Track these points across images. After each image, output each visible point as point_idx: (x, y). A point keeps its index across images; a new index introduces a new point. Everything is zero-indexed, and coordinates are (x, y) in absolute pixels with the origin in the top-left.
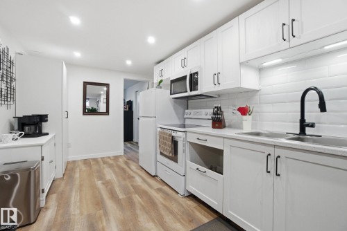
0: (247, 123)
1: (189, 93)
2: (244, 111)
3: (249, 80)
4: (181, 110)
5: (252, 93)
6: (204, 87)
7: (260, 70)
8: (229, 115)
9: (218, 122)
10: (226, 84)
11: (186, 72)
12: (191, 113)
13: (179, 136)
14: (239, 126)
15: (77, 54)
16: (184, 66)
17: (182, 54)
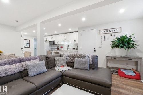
0: (62, 49)
1: (53, 44)
2: (62, 47)
3: (62, 43)
4: (51, 47)
5: (63, 45)
6: (56, 43)
7: (64, 41)
8: (60, 48)
9: (58, 49)
10: (59, 43)
11: (53, 40)
12: (53, 47)
13: (52, 51)
14: (61, 49)
15: (26, 34)
16: (52, 39)
17: (52, 36)
